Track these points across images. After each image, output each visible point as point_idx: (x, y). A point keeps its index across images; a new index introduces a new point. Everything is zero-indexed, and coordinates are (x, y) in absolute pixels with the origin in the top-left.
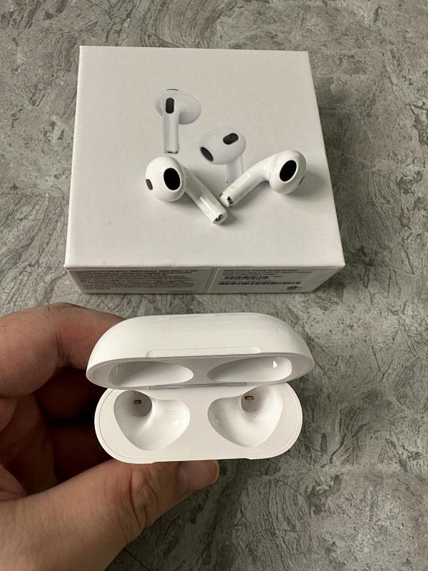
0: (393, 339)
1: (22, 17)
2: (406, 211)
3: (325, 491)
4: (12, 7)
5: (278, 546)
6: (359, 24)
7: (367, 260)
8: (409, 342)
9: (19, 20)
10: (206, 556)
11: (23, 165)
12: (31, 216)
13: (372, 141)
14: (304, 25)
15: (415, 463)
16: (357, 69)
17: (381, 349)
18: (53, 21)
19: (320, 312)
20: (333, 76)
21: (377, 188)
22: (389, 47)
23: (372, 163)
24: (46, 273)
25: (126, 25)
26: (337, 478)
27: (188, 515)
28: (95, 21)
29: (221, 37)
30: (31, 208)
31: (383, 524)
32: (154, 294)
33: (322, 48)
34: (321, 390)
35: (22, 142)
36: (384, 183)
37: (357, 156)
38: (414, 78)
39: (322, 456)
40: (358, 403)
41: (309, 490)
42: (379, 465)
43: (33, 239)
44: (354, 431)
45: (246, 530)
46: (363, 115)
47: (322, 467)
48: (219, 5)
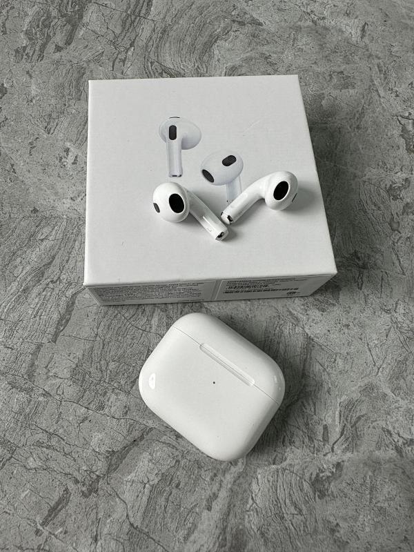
0: (387, 336)
1: (34, 52)
2: (395, 216)
3: (328, 477)
4: (25, 42)
5: (287, 529)
6: (347, 41)
7: (360, 263)
8: (402, 338)
9: (31, 54)
10: (222, 539)
11: (42, 190)
12: (50, 237)
13: (362, 152)
14: (295, 45)
15: (410, 449)
16: (347, 83)
17: (376, 346)
18: (63, 53)
19: (318, 313)
20: (324, 91)
21: (368, 196)
22: (376, 61)
23: (363, 171)
24: (67, 288)
25: (130, 53)
26: (338, 466)
27: (204, 503)
28: (101, 51)
29: (218, 60)
30: (50, 230)
31: (382, 505)
32: (166, 304)
33: (313, 66)
34: (322, 385)
35: (40, 168)
36: (374, 191)
37: (348, 167)
38: (400, 90)
39: (324, 445)
40: (355, 396)
41: (314, 476)
42: (377, 452)
43: (53, 258)
44: (353, 421)
45: (258, 515)
46: (352, 128)
47: (324, 455)
48: (216, 30)
